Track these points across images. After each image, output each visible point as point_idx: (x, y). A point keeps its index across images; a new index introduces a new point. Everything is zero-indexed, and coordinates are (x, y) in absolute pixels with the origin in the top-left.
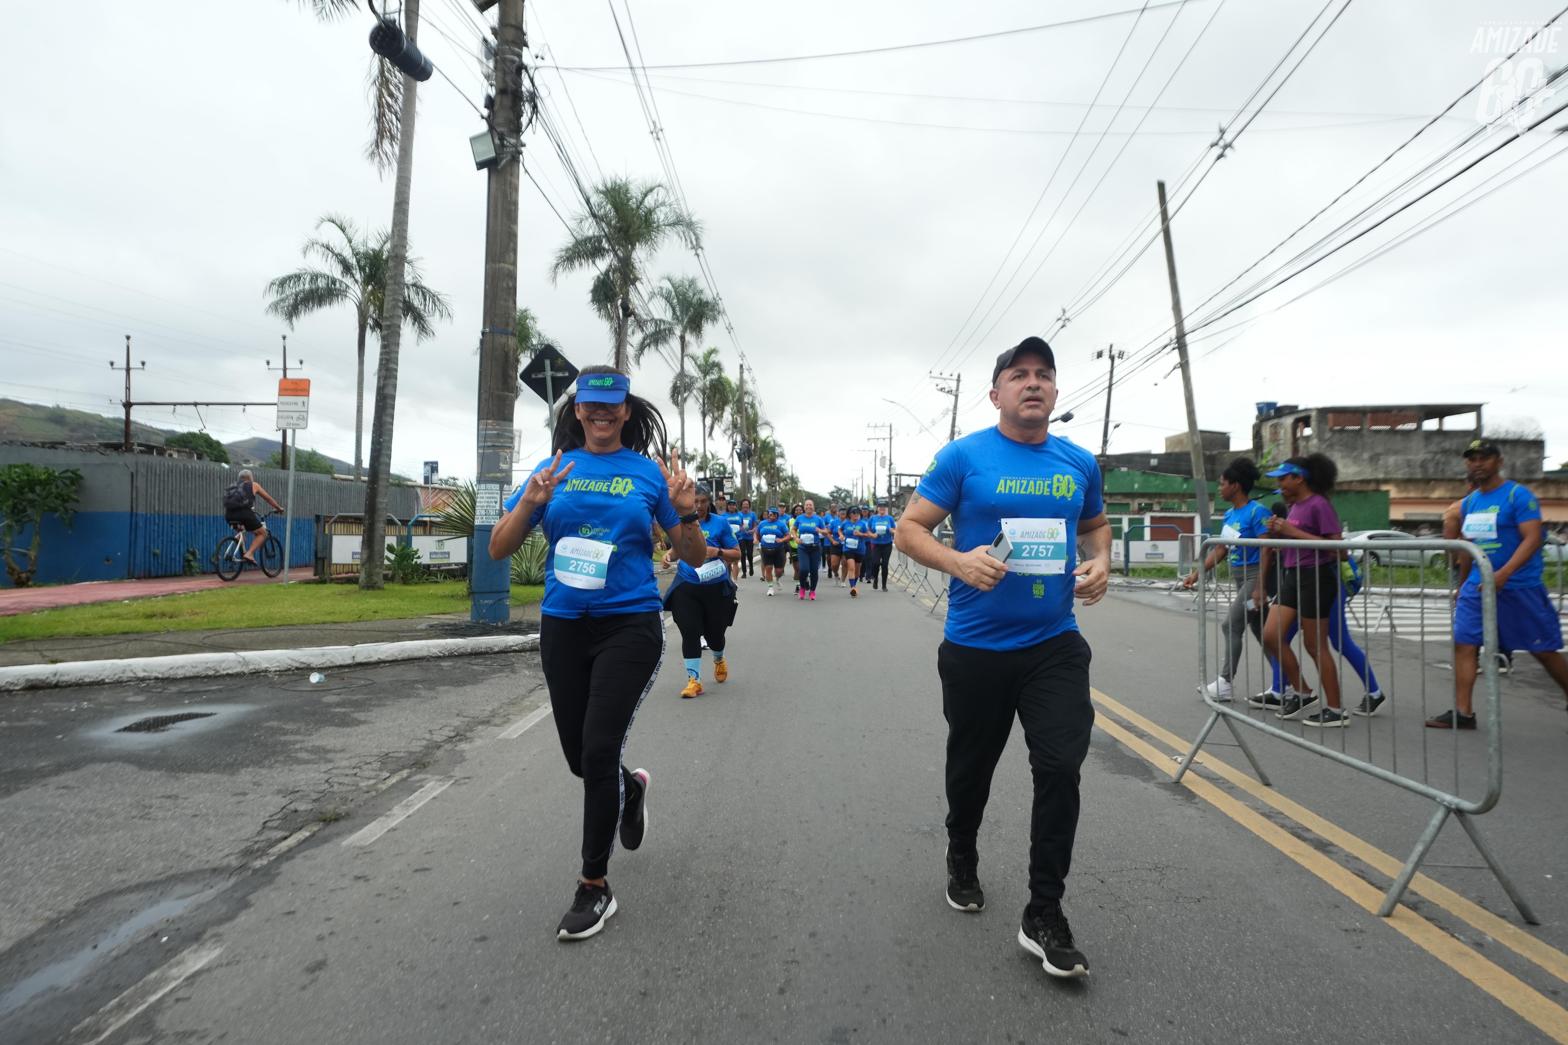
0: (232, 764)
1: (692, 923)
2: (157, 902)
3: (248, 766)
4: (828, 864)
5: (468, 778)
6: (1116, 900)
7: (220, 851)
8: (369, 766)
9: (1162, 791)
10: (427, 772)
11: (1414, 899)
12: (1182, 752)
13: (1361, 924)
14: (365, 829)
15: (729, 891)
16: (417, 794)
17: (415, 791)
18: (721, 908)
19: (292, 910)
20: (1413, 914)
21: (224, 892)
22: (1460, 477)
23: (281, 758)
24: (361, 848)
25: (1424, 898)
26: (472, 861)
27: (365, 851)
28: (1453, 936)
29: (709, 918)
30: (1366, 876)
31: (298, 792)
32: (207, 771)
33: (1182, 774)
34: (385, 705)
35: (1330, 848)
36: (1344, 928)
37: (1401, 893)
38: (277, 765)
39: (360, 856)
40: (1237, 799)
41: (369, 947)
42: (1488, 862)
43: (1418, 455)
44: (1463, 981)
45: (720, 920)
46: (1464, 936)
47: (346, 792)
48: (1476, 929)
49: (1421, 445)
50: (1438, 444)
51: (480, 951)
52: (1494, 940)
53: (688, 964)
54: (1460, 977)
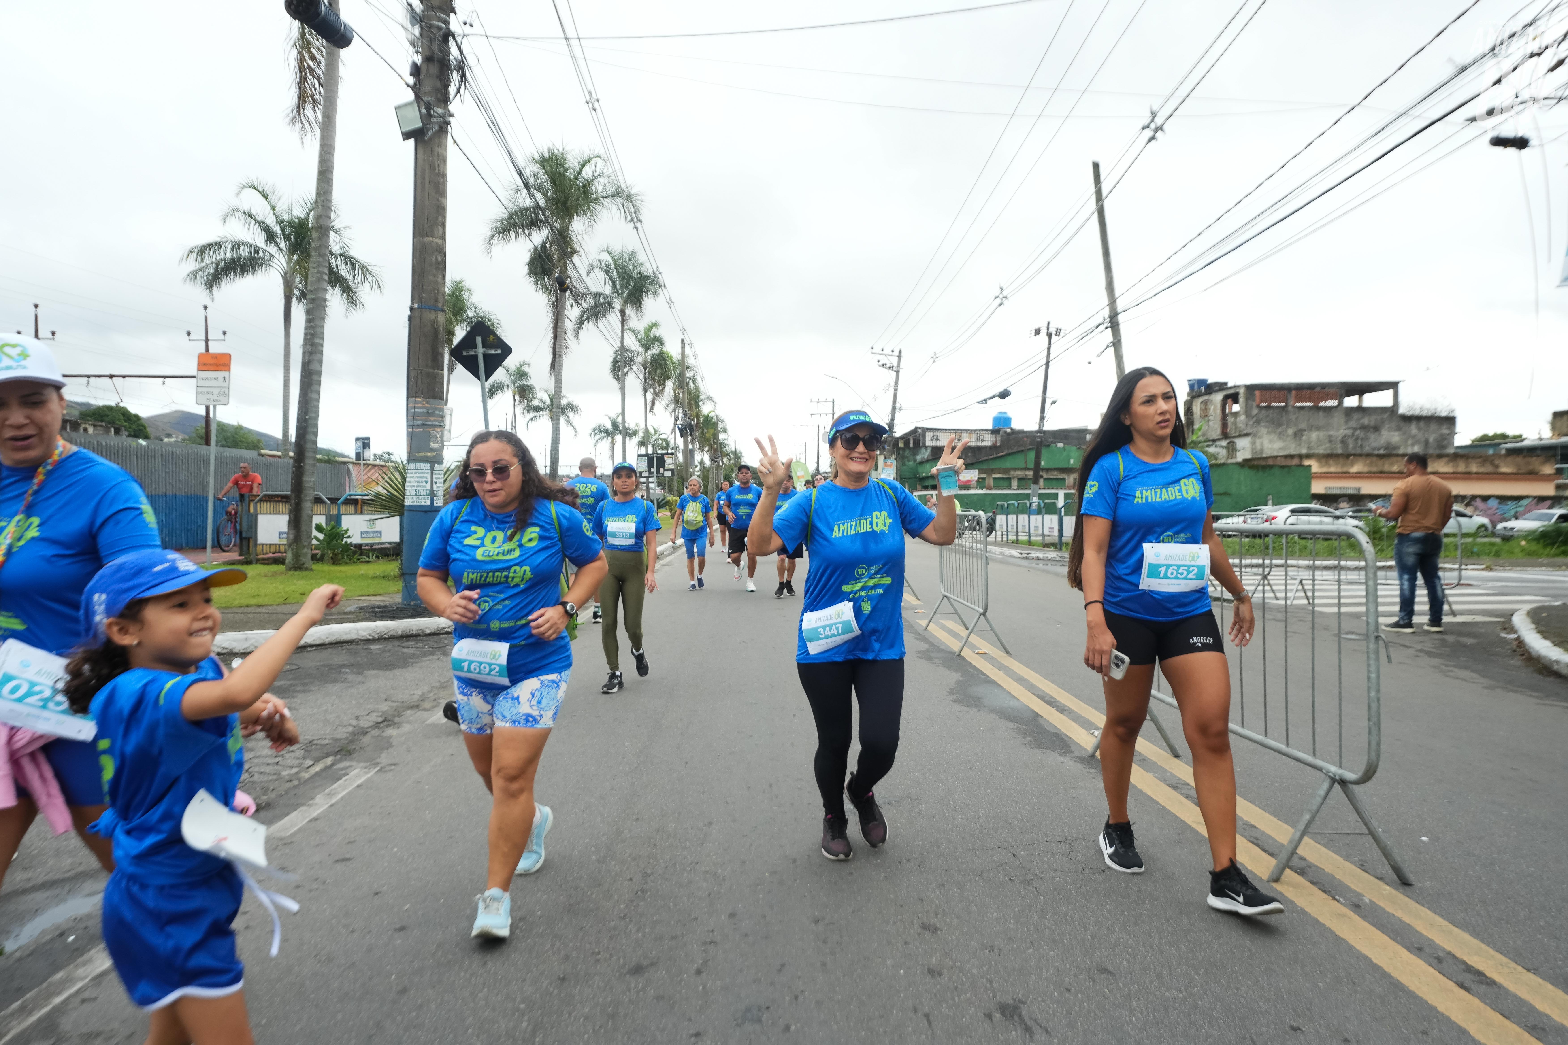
1: (614, 907)
2: (65, 900)
4: (751, 845)
5: (395, 765)
6: (1026, 873)
8: (292, 754)
9: (1078, 765)
10: (352, 760)
11: (1303, 864)
14: (286, 820)
15: (652, 873)
16: (340, 782)
17: (339, 779)
18: (644, 891)
20: (1300, 879)
22: (1377, 452)
24: (281, 839)
25: (1311, 863)
26: (395, 849)
27: (285, 842)
28: (1334, 898)
29: (632, 901)
30: (1260, 843)
34: (309, 691)
37: (1289, 859)
39: (280, 848)
40: (1147, 771)
42: (1368, 828)
43: (1338, 430)
44: (1339, 941)
45: (642, 903)
46: (1344, 898)
47: (267, 781)
48: (1356, 892)
49: (1343, 420)
50: (1359, 419)
51: (399, 942)
52: (1371, 901)
53: (608, 947)
54: (1337, 937)
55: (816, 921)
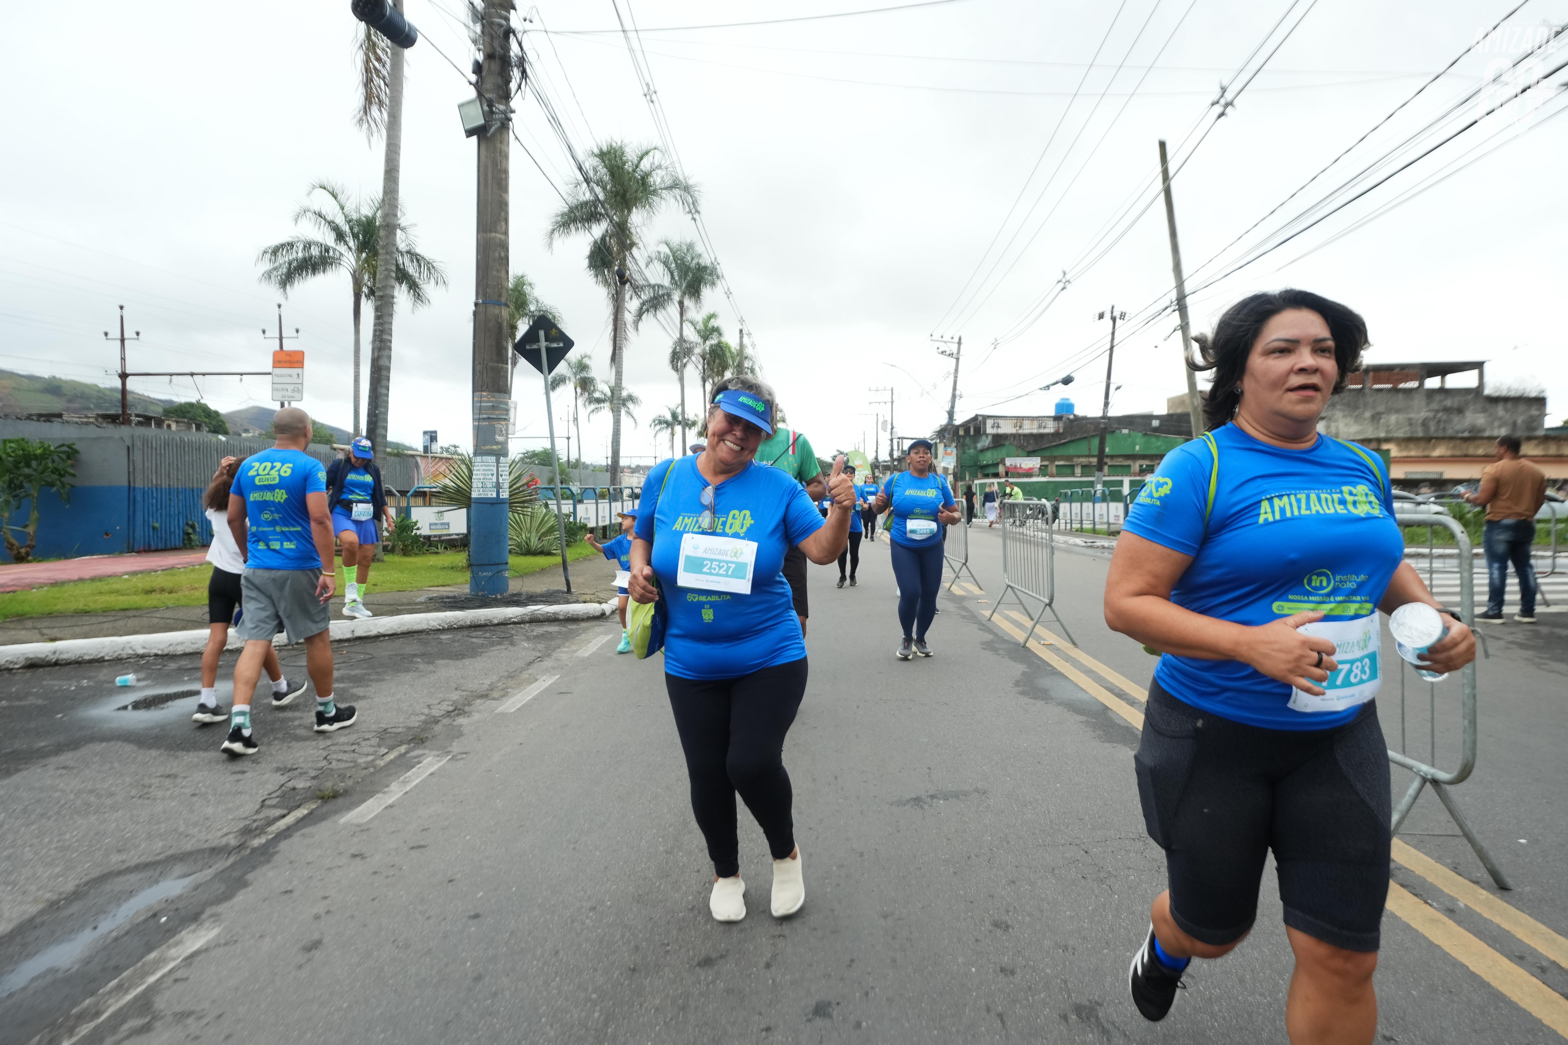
1: (682, 899)
2: (157, 882)
4: (818, 837)
5: (466, 753)
6: (1099, 871)
7: (220, 830)
8: (368, 742)
10: (425, 748)
14: (363, 807)
16: (414, 770)
17: (412, 767)
19: (290, 888)
21: (223, 871)
22: (1461, 435)
23: (280, 735)
24: (359, 826)
25: (1400, 865)
26: (468, 837)
27: (363, 829)
28: (1426, 903)
29: (700, 893)
31: (296, 769)
32: (206, 750)
34: (383, 680)
38: (276, 742)
39: (357, 834)
41: (365, 926)
42: (1463, 830)
43: (1419, 413)
44: (1432, 947)
46: (1437, 902)
47: (344, 768)
48: (1449, 896)
49: (1423, 403)
50: (1441, 401)
51: (473, 929)
52: (1466, 905)
53: (677, 939)
54: (1431, 944)
55: (885, 916)
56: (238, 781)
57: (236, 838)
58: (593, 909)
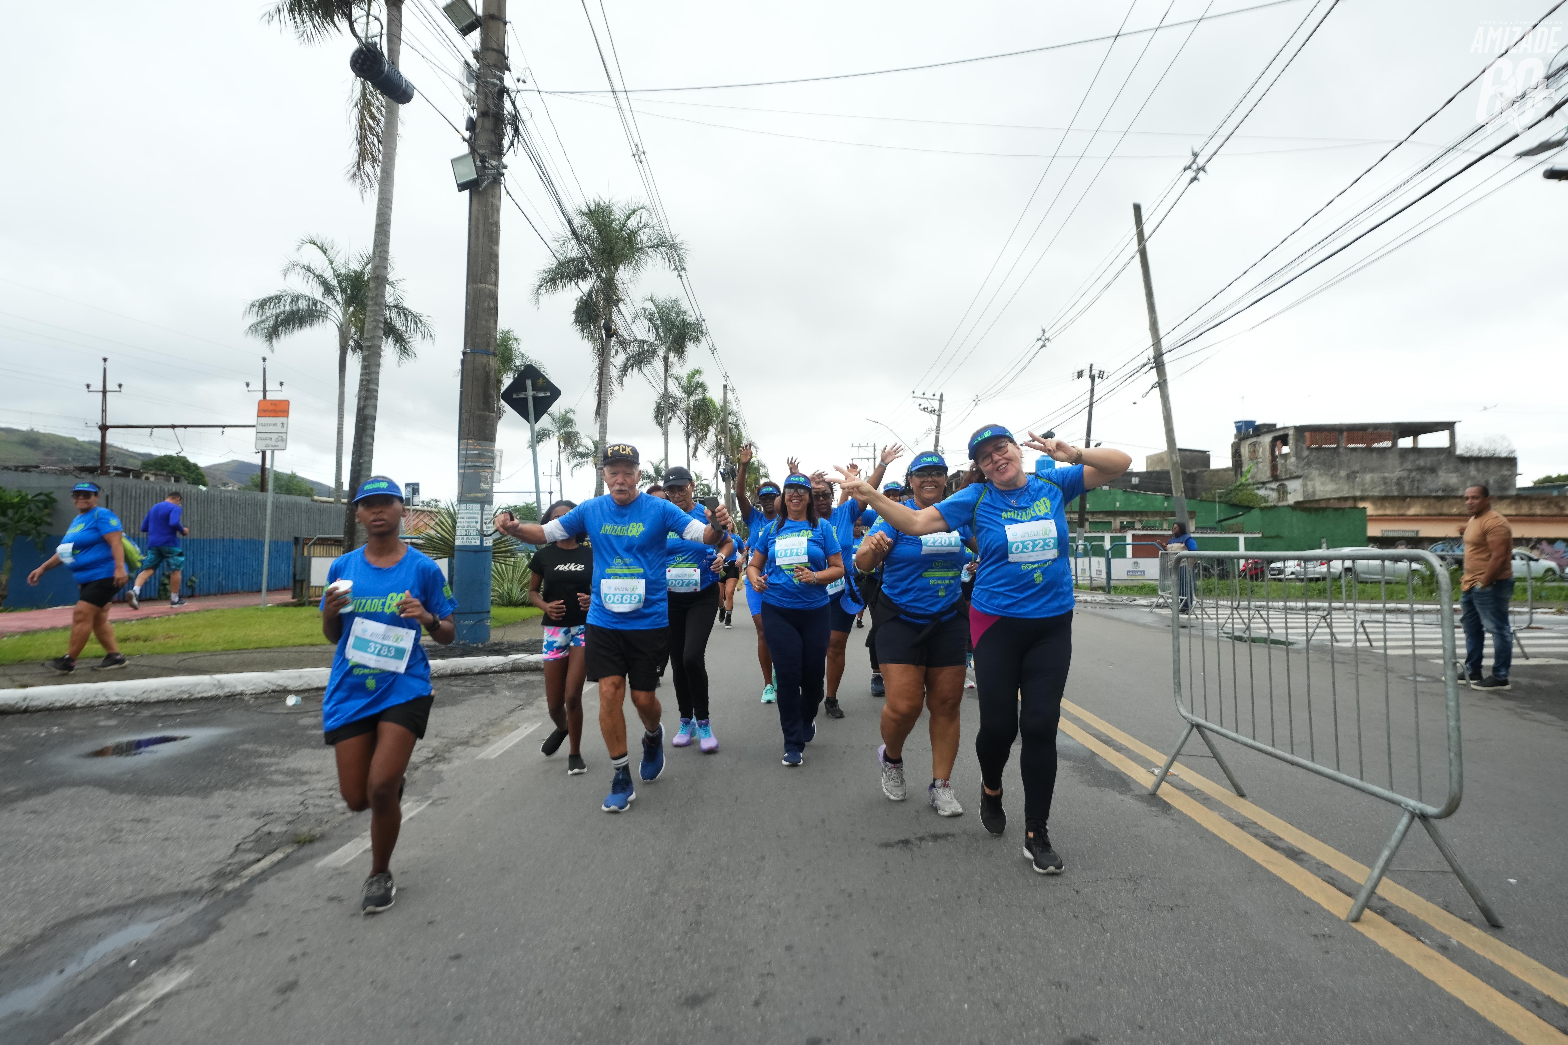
0: (206, 787)
1: (668, 939)
2: (126, 925)
3: (221, 789)
4: (805, 879)
5: (446, 798)
6: (1090, 910)
7: (192, 873)
9: (1138, 803)
11: (1382, 904)
12: (1159, 764)
13: (1329, 929)
14: (340, 851)
15: (706, 906)
18: (697, 923)
19: (264, 930)
20: (1381, 919)
21: (195, 914)
22: (1434, 494)
23: (256, 780)
24: (336, 869)
25: (1392, 904)
26: (448, 880)
27: (339, 872)
28: (1419, 939)
29: (686, 933)
30: (1336, 883)
31: (272, 814)
32: (179, 794)
33: (1158, 786)
35: (1302, 856)
36: (1313, 933)
37: (1368, 899)
38: (252, 787)
39: (334, 877)
40: (1211, 810)
41: (342, 967)
42: (1452, 866)
43: (1393, 472)
44: (1427, 983)
45: (696, 935)
46: (1430, 939)
47: (321, 813)
48: (1442, 933)
49: (1397, 463)
50: (1414, 461)
51: (454, 970)
52: (1458, 942)
53: (663, 978)
54: (1425, 980)
55: (875, 955)
56: (212, 825)
57: (209, 881)
58: (577, 949)
